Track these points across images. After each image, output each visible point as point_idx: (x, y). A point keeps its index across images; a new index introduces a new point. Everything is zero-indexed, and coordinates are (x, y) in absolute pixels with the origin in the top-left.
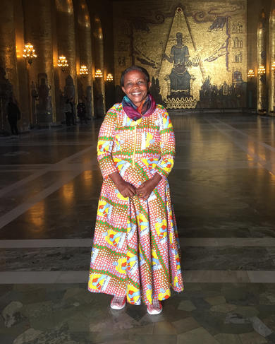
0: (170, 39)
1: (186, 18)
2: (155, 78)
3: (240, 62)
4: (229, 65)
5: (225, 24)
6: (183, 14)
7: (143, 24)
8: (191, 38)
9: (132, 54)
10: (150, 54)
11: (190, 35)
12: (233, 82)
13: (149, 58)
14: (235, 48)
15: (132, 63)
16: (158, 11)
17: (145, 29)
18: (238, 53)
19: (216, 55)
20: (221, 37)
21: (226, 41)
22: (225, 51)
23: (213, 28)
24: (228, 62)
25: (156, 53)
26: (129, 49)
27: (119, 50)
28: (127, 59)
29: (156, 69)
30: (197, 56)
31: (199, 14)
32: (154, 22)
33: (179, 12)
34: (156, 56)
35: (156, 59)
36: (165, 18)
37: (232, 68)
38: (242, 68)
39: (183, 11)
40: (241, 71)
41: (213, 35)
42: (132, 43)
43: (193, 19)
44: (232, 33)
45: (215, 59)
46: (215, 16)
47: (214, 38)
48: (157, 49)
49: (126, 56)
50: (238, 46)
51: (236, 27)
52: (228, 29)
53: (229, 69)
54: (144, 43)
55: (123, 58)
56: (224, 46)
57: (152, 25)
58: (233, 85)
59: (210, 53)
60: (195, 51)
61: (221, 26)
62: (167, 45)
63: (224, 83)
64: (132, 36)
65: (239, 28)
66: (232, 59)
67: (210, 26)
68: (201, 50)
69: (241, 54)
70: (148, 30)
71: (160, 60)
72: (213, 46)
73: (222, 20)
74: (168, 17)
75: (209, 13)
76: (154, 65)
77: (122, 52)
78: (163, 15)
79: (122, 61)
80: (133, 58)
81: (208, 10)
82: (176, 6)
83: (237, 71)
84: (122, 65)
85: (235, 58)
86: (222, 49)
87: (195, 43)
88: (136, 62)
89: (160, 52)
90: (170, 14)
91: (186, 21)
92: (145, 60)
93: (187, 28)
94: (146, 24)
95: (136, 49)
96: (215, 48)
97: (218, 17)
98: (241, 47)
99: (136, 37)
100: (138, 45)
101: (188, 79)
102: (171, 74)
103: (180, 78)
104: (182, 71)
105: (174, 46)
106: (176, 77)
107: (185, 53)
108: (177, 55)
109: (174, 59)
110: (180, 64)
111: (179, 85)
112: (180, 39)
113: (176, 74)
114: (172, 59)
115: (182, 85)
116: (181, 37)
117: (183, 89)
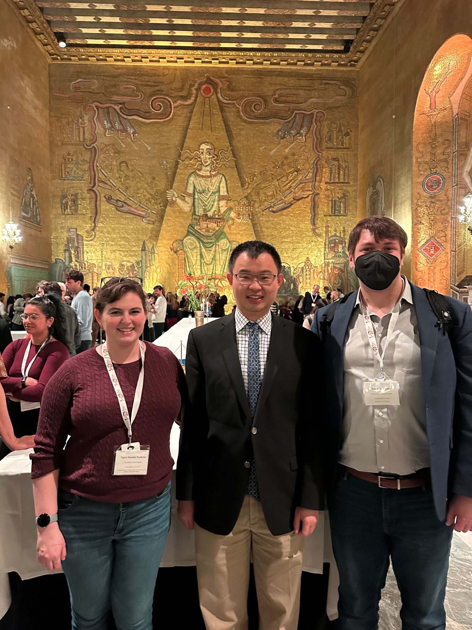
0: (184, 156)
2: (150, 246)
3: (344, 216)
4: (318, 222)
5: (310, 128)
6: (216, 100)
7: (121, 119)
8: (234, 155)
9: (93, 187)
10: (138, 189)
11: (231, 149)
12: (325, 259)
13: (135, 198)
14: (333, 183)
15: (94, 207)
16: (159, 90)
17: (126, 131)
18: (340, 196)
19: (289, 198)
20: (302, 158)
21: (312, 166)
22: (311, 189)
23: (284, 135)
24: (315, 215)
25: (152, 188)
26: (86, 176)
27: (62, 176)
28: (83, 199)
29: (150, 226)
30: (246, 197)
31: (254, 102)
32: (146, 115)
33: (206, 96)
34: (151, 195)
35: (150, 202)
36: (174, 108)
37: (325, 229)
38: (346, 228)
39: (217, 93)
40: (344, 235)
41: (284, 151)
42: (94, 162)
43: (239, 112)
44: (327, 148)
45: (286, 206)
46: (287, 109)
47: (286, 158)
48: (154, 178)
49: (80, 191)
50: (339, 178)
51: (335, 136)
52: (317, 139)
53: (317, 231)
54: (122, 162)
55: (72, 195)
56: (307, 178)
57: (142, 123)
58: (325, 267)
59: (275, 192)
60: (242, 186)
61: (302, 131)
62: (178, 170)
63: (305, 262)
64: (94, 145)
65: (343, 138)
66: (324, 208)
67: (278, 132)
68: (255, 184)
69: (346, 196)
70: (133, 133)
71: (161, 205)
72: (282, 177)
73: (303, 118)
74: (181, 105)
75: (276, 101)
76: (148, 215)
77: (70, 181)
78: (169, 101)
79: (70, 203)
80: (96, 197)
81: (272, 95)
82: (199, 82)
83: (335, 235)
84: (70, 213)
85: (331, 205)
86: (304, 184)
87: (243, 169)
88: (104, 206)
89: (162, 185)
90: (185, 98)
91: (223, 117)
92: (125, 203)
93: (224, 133)
94: (129, 120)
95: (104, 177)
96: (288, 182)
97: (296, 112)
98: (346, 181)
99: (105, 149)
100: (110, 167)
101: (225, 250)
102: (187, 238)
103: (206, 247)
104: (211, 231)
105: (192, 173)
106: (198, 246)
107: (219, 191)
108: (201, 193)
109: (194, 205)
110: (207, 215)
111: (206, 263)
112: (208, 156)
113: (198, 238)
114: (188, 203)
115: (211, 264)
116: (210, 154)
117: (214, 272)
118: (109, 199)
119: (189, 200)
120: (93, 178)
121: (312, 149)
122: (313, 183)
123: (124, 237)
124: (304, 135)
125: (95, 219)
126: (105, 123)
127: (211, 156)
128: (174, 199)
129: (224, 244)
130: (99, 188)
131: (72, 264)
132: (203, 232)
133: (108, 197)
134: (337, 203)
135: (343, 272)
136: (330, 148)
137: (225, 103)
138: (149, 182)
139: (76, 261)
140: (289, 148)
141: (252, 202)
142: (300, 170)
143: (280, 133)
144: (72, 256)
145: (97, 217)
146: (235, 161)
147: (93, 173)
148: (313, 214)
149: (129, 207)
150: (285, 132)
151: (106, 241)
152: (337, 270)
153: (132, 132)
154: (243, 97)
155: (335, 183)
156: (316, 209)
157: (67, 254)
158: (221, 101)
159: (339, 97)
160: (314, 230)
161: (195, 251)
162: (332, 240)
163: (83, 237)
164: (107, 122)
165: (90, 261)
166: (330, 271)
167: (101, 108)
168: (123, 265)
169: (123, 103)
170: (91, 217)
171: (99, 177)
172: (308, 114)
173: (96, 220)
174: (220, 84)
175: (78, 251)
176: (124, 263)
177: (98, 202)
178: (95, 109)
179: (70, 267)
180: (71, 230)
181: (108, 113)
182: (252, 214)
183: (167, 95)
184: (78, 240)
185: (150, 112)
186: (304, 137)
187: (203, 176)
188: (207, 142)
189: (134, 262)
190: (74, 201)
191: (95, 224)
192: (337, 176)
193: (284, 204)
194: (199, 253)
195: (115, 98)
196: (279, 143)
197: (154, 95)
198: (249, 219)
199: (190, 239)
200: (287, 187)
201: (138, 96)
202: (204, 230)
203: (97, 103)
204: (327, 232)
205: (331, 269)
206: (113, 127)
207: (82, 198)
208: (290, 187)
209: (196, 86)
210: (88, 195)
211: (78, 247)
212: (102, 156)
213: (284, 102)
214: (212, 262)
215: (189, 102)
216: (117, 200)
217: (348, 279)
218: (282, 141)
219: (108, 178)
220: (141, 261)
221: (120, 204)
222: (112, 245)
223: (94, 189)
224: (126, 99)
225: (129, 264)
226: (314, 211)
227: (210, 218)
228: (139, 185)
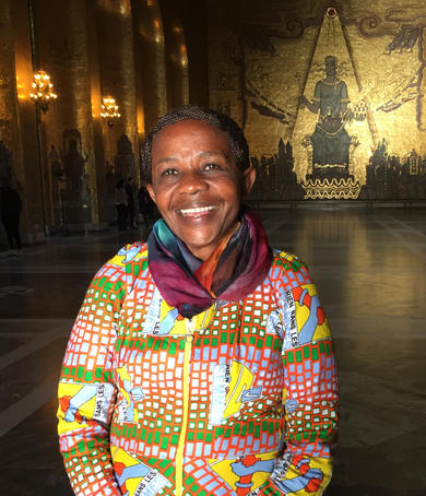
0: (313, 67)
1: (343, 28)
2: (285, 142)
4: (422, 119)
6: (339, 20)
7: (263, 39)
9: (242, 95)
10: (277, 96)
11: (351, 61)
13: (274, 103)
15: (243, 112)
16: (293, 14)
17: (267, 49)
20: (409, 66)
21: (418, 72)
22: (416, 92)
24: (420, 114)
25: (287, 95)
26: (236, 87)
27: (218, 87)
29: (286, 126)
30: (363, 100)
31: (369, 20)
33: (330, 17)
34: (287, 100)
35: (286, 106)
36: (305, 28)
39: (339, 14)
42: (242, 76)
43: (357, 29)
45: (396, 106)
46: (398, 25)
48: (289, 87)
49: (232, 99)
52: (422, 49)
54: (264, 75)
55: (226, 103)
56: (413, 82)
57: (280, 41)
59: (387, 95)
60: (360, 90)
61: (409, 43)
62: (308, 80)
63: (412, 153)
64: (242, 61)
68: (370, 89)
71: (295, 108)
72: (393, 83)
73: (411, 32)
74: (310, 25)
75: (387, 18)
76: (284, 117)
77: (224, 91)
78: (301, 23)
79: (224, 109)
80: (244, 103)
81: (385, 14)
86: (410, 88)
87: (361, 77)
89: (295, 92)
90: (313, 20)
91: (344, 34)
93: (345, 48)
94: (269, 40)
95: (250, 87)
97: (404, 27)
100: (254, 79)
101: (345, 144)
102: (315, 135)
103: (330, 142)
105: (320, 81)
106: (324, 141)
107: (340, 95)
108: (326, 98)
109: (320, 106)
110: (331, 115)
111: (329, 155)
113: (323, 135)
115: (333, 155)
117: (336, 162)
120: (241, 88)
122: (419, 87)
123: (265, 136)
124: (411, 46)
129: (344, 139)
130: (247, 96)
133: (254, 104)
141: (368, 104)
143: (391, 46)
145: (245, 120)
146: (354, 70)
147: (241, 85)
149: (269, 112)
154: (361, 16)
156: (421, 108)
160: (419, 126)
161: (321, 145)
168: (265, 158)
171: (246, 87)
172: (415, 29)
177: (246, 108)
182: (368, 113)
183: (300, 18)
188: (331, 56)
189: (273, 155)
190: (228, 108)
194: (324, 147)
196: (390, 54)
198: (365, 117)
199: (317, 136)
200: (397, 90)
207: (233, 105)
209: (323, 9)
210: (238, 102)
212: (248, 70)
213: (395, 19)
216: (260, 106)
219: (253, 88)
220: (279, 154)
221: (262, 108)
225: (269, 157)
226: (419, 110)
227: (334, 118)
228: (278, 93)
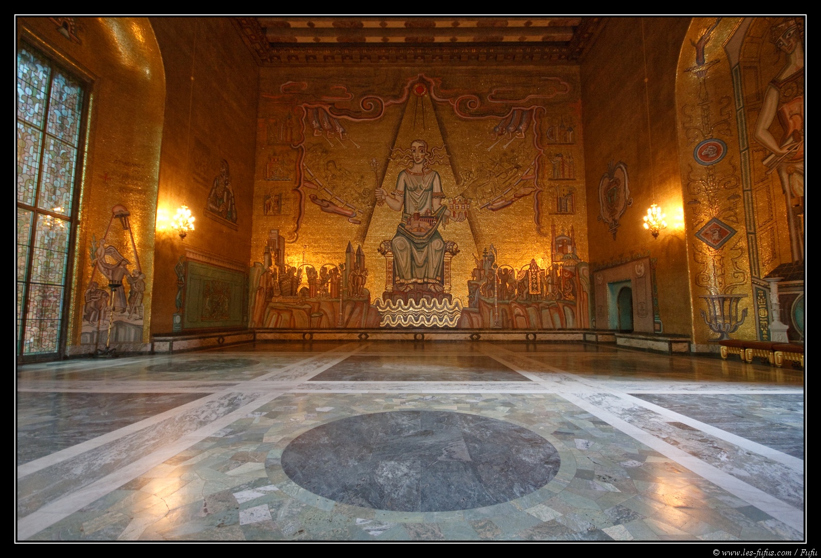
0: (395, 154)
1: (434, 107)
2: (355, 248)
3: (572, 214)
4: (543, 220)
5: (530, 123)
6: (429, 99)
7: (331, 119)
8: (449, 153)
9: (299, 186)
10: (345, 188)
11: (446, 146)
12: (552, 261)
13: (342, 197)
14: (557, 180)
15: (298, 208)
16: (370, 91)
17: (335, 130)
18: (566, 192)
19: (511, 195)
20: (522, 154)
21: (533, 162)
22: (533, 186)
23: (502, 131)
24: (539, 214)
25: (360, 187)
26: (292, 176)
27: (266, 177)
28: (288, 199)
29: (358, 226)
30: (462, 195)
31: (468, 100)
32: (357, 114)
33: (419, 95)
34: (359, 194)
35: (357, 201)
36: (385, 106)
37: (550, 228)
38: (574, 227)
39: (429, 91)
40: (573, 235)
41: (503, 148)
42: (300, 163)
43: (453, 110)
44: (548, 144)
45: (506, 203)
46: (504, 106)
47: (505, 154)
48: (362, 177)
49: (284, 192)
50: (563, 174)
51: (557, 132)
52: (538, 134)
53: (542, 230)
54: (329, 162)
55: (276, 196)
56: (528, 174)
57: (352, 122)
58: (553, 270)
59: (494, 189)
60: (458, 183)
61: (521, 128)
62: (388, 169)
63: (530, 265)
64: (302, 145)
65: (565, 133)
66: (549, 205)
67: (495, 128)
68: (472, 181)
69: (573, 193)
70: (342, 133)
71: (369, 203)
72: (501, 174)
73: (522, 114)
74: (392, 104)
75: (492, 98)
76: (354, 215)
77: (275, 182)
78: (380, 101)
79: (273, 204)
80: (301, 197)
81: (488, 93)
82: (411, 82)
83: (563, 235)
84: (272, 214)
85: (556, 202)
86: (525, 181)
87: (458, 165)
88: (309, 206)
89: (370, 183)
90: (396, 97)
91: (436, 115)
92: (331, 202)
93: (438, 131)
94: (338, 120)
95: (310, 176)
96: (507, 178)
97: (513, 108)
98: (572, 177)
99: (312, 149)
100: (317, 167)
101: (439, 251)
102: (396, 238)
103: (417, 248)
104: (423, 230)
105: (404, 171)
106: (409, 246)
107: (432, 189)
108: (412, 191)
109: (404, 202)
110: (418, 214)
111: (417, 266)
112: (420, 154)
113: (408, 239)
114: (398, 201)
115: (422, 266)
116: (422, 151)
117: (426, 276)
118: (314, 199)
119: (400, 199)
120: (298, 178)
121: (532, 145)
122: (536, 180)
123: (328, 239)
124: (523, 131)
125: (298, 220)
126: (314, 123)
127: (424, 154)
128: (383, 197)
129: (437, 244)
130: (305, 188)
131: (272, 268)
132: (415, 232)
133: (313, 197)
134: (563, 201)
135: (575, 276)
136: (552, 144)
137: (439, 102)
138: (357, 181)
139: (276, 264)
140: (507, 144)
141: (469, 200)
142: (521, 167)
143: (497, 130)
144: (273, 259)
145: (301, 218)
146: (449, 158)
147: (298, 173)
148: (537, 212)
149: (334, 207)
150: (502, 129)
151: (308, 243)
152: (566, 273)
153: (341, 131)
154: (456, 96)
155: (560, 179)
156: (540, 207)
157: (267, 257)
158: (435, 100)
159: (559, 93)
160: (539, 230)
161: (405, 252)
162: (560, 241)
163: (284, 239)
164: (316, 122)
165: (290, 265)
166: (559, 275)
167: (311, 109)
168: (326, 269)
169: (333, 104)
170: (294, 217)
171: (305, 177)
172: (526, 111)
173: (300, 221)
174: (434, 83)
175: (278, 254)
176: (327, 266)
177: (303, 202)
178: (304, 109)
179: (269, 271)
180: (272, 232)
181: (317, 114)
182: (469, 212)
183: (379, 95)
184: (279, 241)
185: (360, 112)
186: (523, 134)
187: (415, 174)
188: (419, 140)
189: (337, 265)
190: (278, 202)
191: (298, 225)
192: (562, 172)
193: (504, 201)
194: (409, 255)
195: (325, 99)
196: (497, 140)
197: (365, 95)
198: (466, 216)
199: (399, 239)
200: (507, 183)
201: (349, 96)
202: (415, 230)
203: (306, 104)
204: (553, 231)
205: (560, 273)
206: (322, 127)
207: (286, 199)
208: (510, 184)
209: (408, 85)
210: (293, 196)
211: (278, 250)
212: (309, 155)
213: (502, 99)
214: (424, 265)
215: (401, 101)
216: (323, 200)
217: (581, 284)
218: (499, 137)
219: (313, 178)
220: (345, 264)
221: (325, 204)
222: (315, 247)
223: (299, 189)
224: (335, 99)
225: (332, 267)
226: (538, 209)
227: (423, 217)
228: (347, 184)
